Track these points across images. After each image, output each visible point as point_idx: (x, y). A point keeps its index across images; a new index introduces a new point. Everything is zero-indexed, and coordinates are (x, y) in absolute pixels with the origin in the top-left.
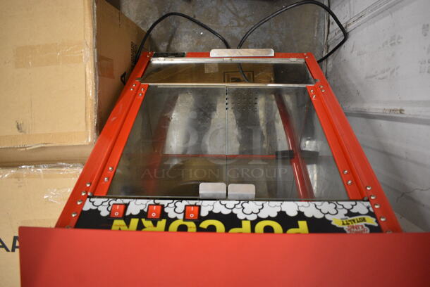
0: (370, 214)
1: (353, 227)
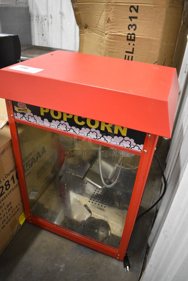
0: (16, 112)
1: (23, 108)
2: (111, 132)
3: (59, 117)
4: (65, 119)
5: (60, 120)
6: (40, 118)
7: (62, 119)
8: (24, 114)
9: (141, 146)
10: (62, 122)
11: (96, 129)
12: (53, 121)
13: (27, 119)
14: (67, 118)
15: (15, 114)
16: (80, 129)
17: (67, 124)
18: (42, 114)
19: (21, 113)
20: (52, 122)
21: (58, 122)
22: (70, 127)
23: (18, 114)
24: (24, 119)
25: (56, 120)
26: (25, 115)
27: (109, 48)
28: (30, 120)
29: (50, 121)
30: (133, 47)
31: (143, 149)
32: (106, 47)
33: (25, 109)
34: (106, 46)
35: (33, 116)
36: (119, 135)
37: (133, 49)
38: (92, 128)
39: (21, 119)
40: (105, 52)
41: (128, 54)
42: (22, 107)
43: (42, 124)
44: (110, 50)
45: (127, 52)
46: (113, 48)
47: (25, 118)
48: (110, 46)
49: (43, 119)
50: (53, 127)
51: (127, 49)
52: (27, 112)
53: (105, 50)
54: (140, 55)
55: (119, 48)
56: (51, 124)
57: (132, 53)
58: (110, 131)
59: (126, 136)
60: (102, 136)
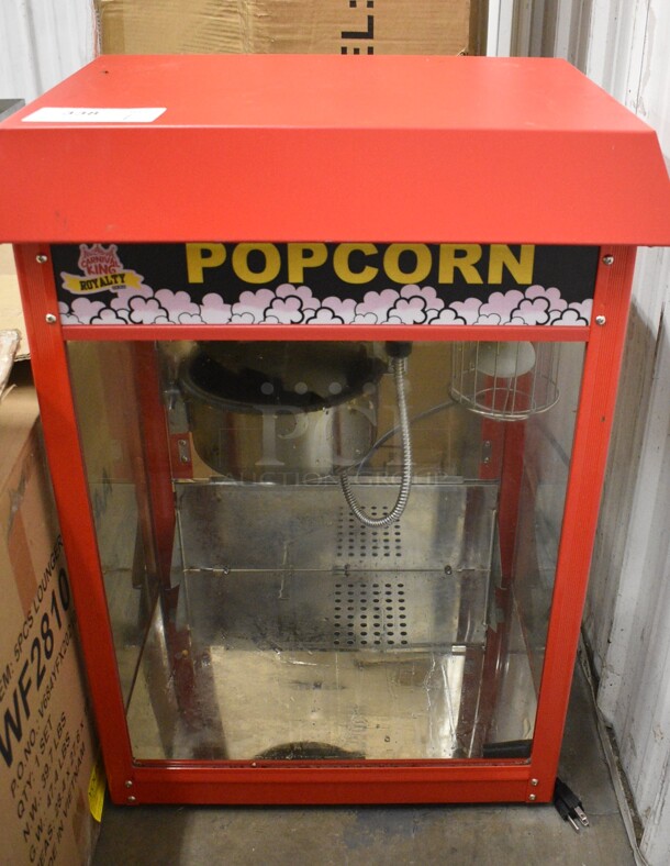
2: (479, 281)
3: (271, 272)
4: (296, 275)
5: (272, 286)
6: (184, 296)
7: (282, 277)
8: (106, 298)
9: (586, 307)
10: (283, 290)
11: (421, 285)
12: (245, 296)
13: (124, 314)
14: (306, 271)
15: (64, 307)
16: (360, 300)
17: (305, 292)
18: (195, 277)
19: (92, 298)
20: (238, 301)
21: (265, 295)
22: (315, 303)
23: (76, 304)
24: (108, 319)
25: (254, 288)
26: (114, 303)
27: (274, 31)
28: (136, 317)
30: (370, 11)
31: (594, 315)
32: (258, 28)
33: (114, 277)
34: (259, 25)
35: (153, 298)
36: (508, 283)
37: (371, 19)
38: (404, 285)
39: (96, 321)
40: (256, 47)
41: (351, 43)
42: (99, 269)
43: (196, 320)
44: (278, 37)
45: (346, 35)
46: (287, 26)
47: (116, 312)
48: (275, 20)
49: (197, 299)
50: (246, 320)
51: (345, 22)
52: (124, 287)
53: (257, 39)
54: (401, 39)
55: (314, 26)
56: (237, 308)
57: (369, 35)
58: (472, 277)
60: (446, 307)
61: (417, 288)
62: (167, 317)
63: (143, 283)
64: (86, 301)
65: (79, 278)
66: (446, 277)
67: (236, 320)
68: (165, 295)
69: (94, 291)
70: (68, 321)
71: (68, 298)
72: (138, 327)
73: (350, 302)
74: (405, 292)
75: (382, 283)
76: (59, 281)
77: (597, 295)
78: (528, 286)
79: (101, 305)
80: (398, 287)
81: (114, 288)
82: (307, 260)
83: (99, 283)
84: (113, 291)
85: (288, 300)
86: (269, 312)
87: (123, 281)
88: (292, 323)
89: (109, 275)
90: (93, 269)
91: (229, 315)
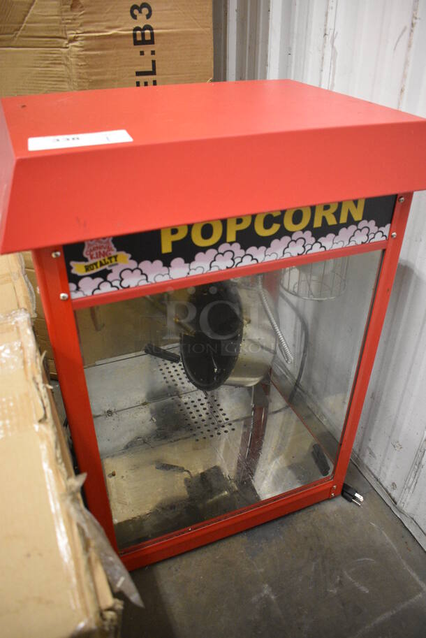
4: (231, 236)
6: (158, 263)
8: (104, 275)
10: (222, 248)
11: (303, 231)
13: (116, 283)
15: (73, 286)
17: (236, 247)
19: (93, 276)
23: (81, 283)
24: (106, 289)
25: (204, 250)
26: (110, 277)
28: (125, 284)
29: (189, 259)
33: (110, 258)
35: (137, 268)
38: (294, 232)
39: (97, 292)
42: (99, 255)
43: (166, 278)
47: (111, 283)
49: (167, 264)
50: (199, 272)
52: (117, 264)
56: (194, 265)
59: (363, 219)
60: (316, 242)
61: (301, 232)
62: (147, 279)
63: (131, 259)
64: (89, 279)
65: (84, 264)
66: (318, 224)
67: (193, 273)
68: (145, 265)
69: (95, 271)
70: (76, 296)
71: (76, 279)
72: (127, 290)
73: (263, 248)
74: (295, 237)
75: (283, 233)
76: (69, 268)
77: (393, 222)
78: (359, 222)
79: (101, 280)
80: (290, 234)
81: (110, 266)
82: (239, 225)
83: (99, 265)
84: (109, 269)
85: (226, 254)
86: (213, 264)
87: (116, 260)
88: (227, 268)
89: (106, 258)
90: (95, 256)
91: (187, 270)
